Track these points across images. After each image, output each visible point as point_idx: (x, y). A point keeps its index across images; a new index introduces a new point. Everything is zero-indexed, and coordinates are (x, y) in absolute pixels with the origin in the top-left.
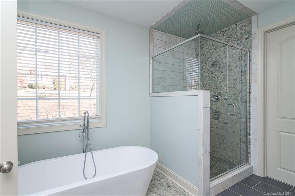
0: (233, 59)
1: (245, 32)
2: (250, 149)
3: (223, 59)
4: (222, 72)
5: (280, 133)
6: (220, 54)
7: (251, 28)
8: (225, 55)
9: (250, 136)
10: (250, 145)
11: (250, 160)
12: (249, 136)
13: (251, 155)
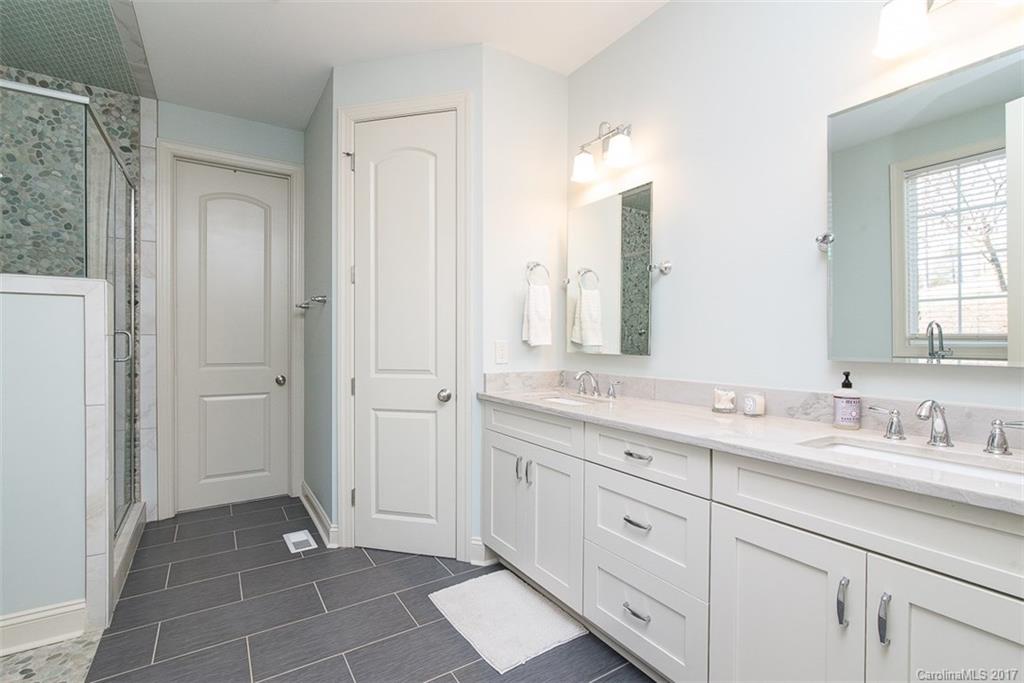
0: (74, 192)
1: (120, 128)
2: (137, 460)
3: (28, 177)
4: (25, 223)
5: (206, 399)
6: (17, 155)
7: (139, 126)
8: (40, 165)
9: (138, 423)
10: (137, 448)
11: (137, 490)
12: (135, 422)
13: (139, 474)
